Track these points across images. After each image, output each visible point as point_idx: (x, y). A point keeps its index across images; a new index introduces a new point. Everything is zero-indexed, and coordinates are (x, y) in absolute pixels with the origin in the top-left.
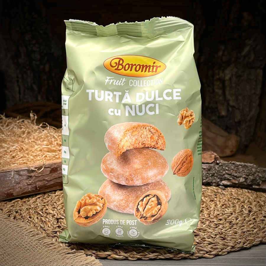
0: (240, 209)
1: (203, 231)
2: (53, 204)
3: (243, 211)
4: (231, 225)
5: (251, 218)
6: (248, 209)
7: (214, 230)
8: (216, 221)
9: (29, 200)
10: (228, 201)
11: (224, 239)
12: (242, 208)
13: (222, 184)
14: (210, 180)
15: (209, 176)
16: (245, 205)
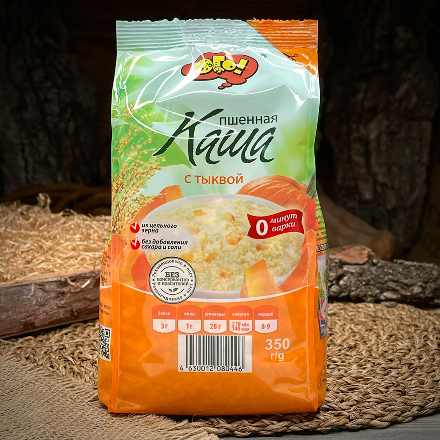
0: (422, 341)
1: (364, 381)
2: (92, 344)
3: (427, 344)
4: (412, 370)
6: (436, 342)
7: (383, 378)
8: (384, 362)
9: (49, 339)
10: (398, 329)
11: (403, 393)
12: (426, 341)
13: (382, 298)
14: (363, 291)
15: (361, 285)
16: (429, 334)
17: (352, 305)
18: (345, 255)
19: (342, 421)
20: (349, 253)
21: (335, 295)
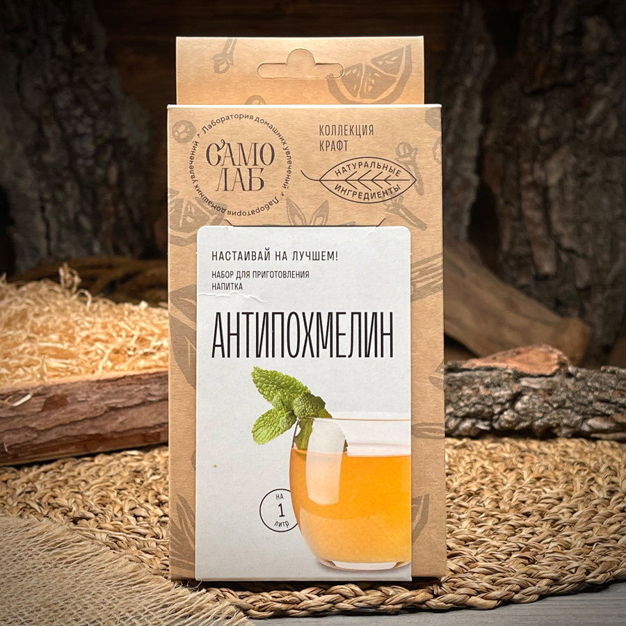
0: (585, 487)
1: (475, 544)
2: (78, 486)
3: (592, 491)
4: (556, 528)
5: (614, 507)
6: (606, 487)
7: (506, 540)
8: (514, 517)
10: (555, 469)
11: (532, 562)
12: (590, 486)
16: (598, 476)
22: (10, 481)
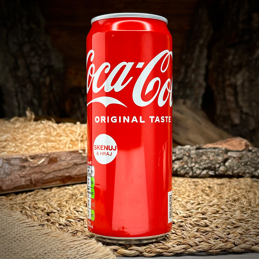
1: (245, 222)
13: (256, 174)
14: (242, 170)
15: (241, 165)
17: (235, 179)
18: (229, 145)
19: (229, 245)
20: (232, 143)
21: (223, 173)
22: (13, 199)
